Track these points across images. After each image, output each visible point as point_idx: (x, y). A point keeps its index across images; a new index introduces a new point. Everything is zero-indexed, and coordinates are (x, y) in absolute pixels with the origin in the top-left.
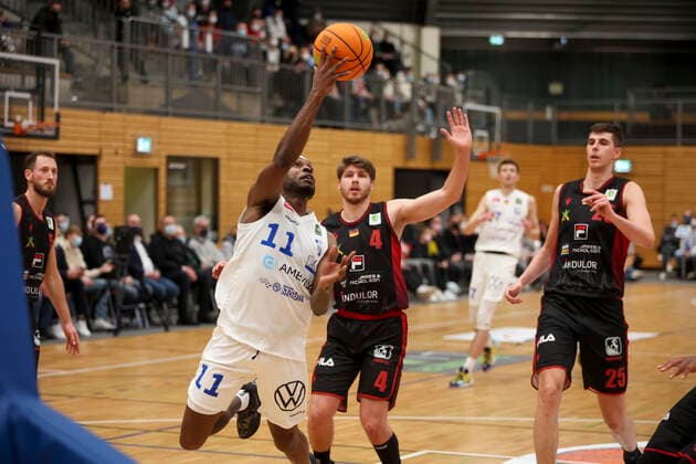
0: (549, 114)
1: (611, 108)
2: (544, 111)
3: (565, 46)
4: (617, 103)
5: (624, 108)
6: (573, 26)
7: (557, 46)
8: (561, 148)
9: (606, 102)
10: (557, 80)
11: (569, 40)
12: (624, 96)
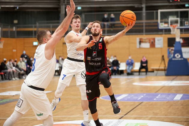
0: (14, 29)
1: (32, 27)
2: (13, 28)
3: (18, 9)
4: (33, 25)
5: (35, 27)
6: (20, 4)
7: (16, 10)
8: (18, 39)
9: (30, 25)
10: (16, 19)
11: (19, 8)
12: (35, 24)
